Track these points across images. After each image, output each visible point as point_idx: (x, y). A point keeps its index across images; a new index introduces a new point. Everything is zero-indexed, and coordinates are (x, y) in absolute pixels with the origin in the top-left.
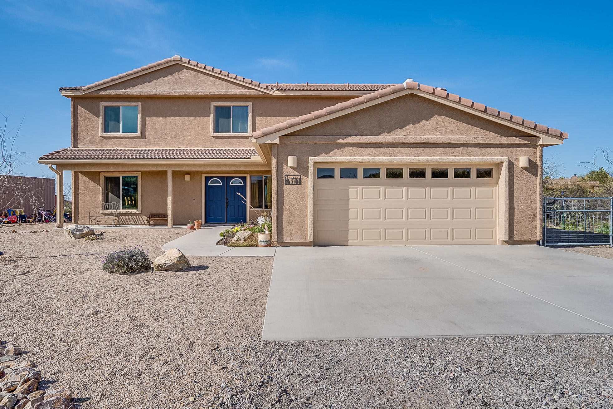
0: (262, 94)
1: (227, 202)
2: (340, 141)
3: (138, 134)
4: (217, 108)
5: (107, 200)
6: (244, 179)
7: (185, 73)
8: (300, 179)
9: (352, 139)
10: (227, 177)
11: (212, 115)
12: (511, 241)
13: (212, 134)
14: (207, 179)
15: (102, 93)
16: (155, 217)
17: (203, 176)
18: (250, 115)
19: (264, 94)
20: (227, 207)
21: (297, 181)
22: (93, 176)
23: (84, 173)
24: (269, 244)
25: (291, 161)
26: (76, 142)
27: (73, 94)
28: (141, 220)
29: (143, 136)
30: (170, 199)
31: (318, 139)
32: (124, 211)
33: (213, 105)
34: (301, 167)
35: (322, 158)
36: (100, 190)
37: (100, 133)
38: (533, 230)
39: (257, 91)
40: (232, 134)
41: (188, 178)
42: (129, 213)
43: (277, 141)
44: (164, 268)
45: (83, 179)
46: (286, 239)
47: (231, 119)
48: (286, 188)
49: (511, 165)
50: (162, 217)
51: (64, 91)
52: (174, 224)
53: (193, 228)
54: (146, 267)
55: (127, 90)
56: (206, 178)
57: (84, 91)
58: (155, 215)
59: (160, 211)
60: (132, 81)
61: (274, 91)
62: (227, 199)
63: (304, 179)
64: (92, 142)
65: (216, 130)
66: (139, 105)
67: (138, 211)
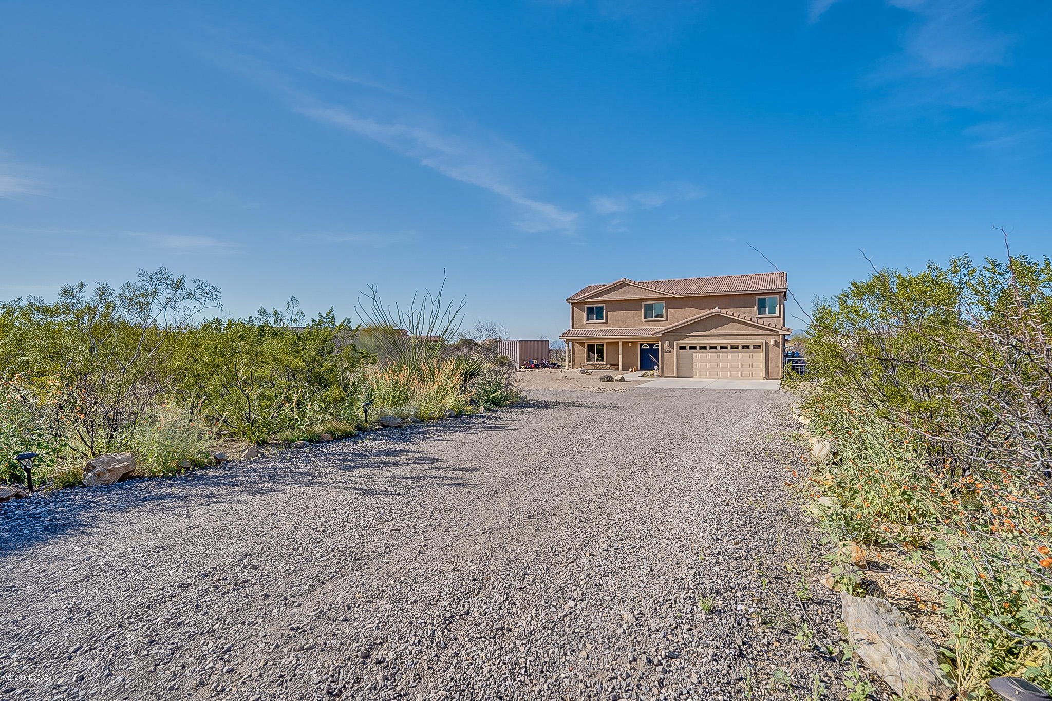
0: (670, 297)
2: (688, 334)
3: (604, 321)
4: (644, 305)
5: (588, 356)
7: (628, 288)
8: (671, 350)
9: (693, 333)
10: (651, 344)
11: (643, 309)
12: (767, 378)
13: (643, 319)
15: (586, 301)
16: (613, 366)
17: (639, 344)
18: (664, 308)
21: (669, 351)
22: (582, 344)
23: (577, 343)
24: (659, 377)
25: (667, 343)
26: (573, 327)
28: (606, 366)
29: (606, 322)
30: (620, 356)
31: (678, 334)
32: (598, 362)
33: (643, 303)
34: (671, 345)
35: (681, 341)
36: (585, 351)
37: (585, 321)
38: (778, 373)
39: (667, 295)
40: (654, 319)
41: (630, 345)
42: (600, 363)
43: (661, 336)
44: (617, 380)
45: (577, 345)
46: (665, 375)
47: (654, 310)
48: (665, 354)
49: (767, 344)
50: (616, 366)
51: (567, 300)
52: (623, 370)
53: (632, 371)
54: (612, 380)
55: (600, 298)
56: (641, 344)
57: (578, 300)
59: (615, 363)
60: (602, 293)
61: (677, 295)
63: (673, 350)
64: (581, 326)
65: (645, 317)
66: (604, 305)
67: (604, 362)
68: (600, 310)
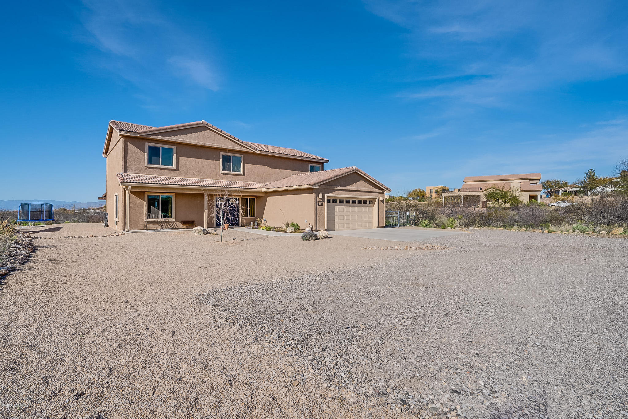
2: (336, 188)
3: (174, 166)
4: (223, 156)
5: (149, 211)
7: (208, 133)
8: (322, 203)
9: (339, 188)
11: (221, 160)
12: (378, 226)
13: (221, 171)
15: (152, 137)
16: (185, 223)
17: (215, 197)
18: (242, 162)
19: (252, 151)
21: (321, 204)
22: (140, 194)
25: (321, 196)
26: (125, 169)
27: (130, 135)
28: (176, 225)
29: (177, 169)
30: (207, 211)
31: (329, 187)
32: (163, 220)
33: (222, 153)
35: (330, 195)
36: (145, 204)
37: (146, 164)
39: (248, 149)
40: (232, 172)
42: (167, 221)
47: (232, 163)
48: (318, 206)
49: (378, 200)
50: (190, 223)
51: (122, 132)
55: (170, 138)
57: (139, 133)
58: (185, 222)
60: (173, 132)
61: (258, 151)
63: (324, 203)
64: (139, 170)
65: (223, 170)
66: (175, 148)
67: (173, 219)
68: (169, 153)
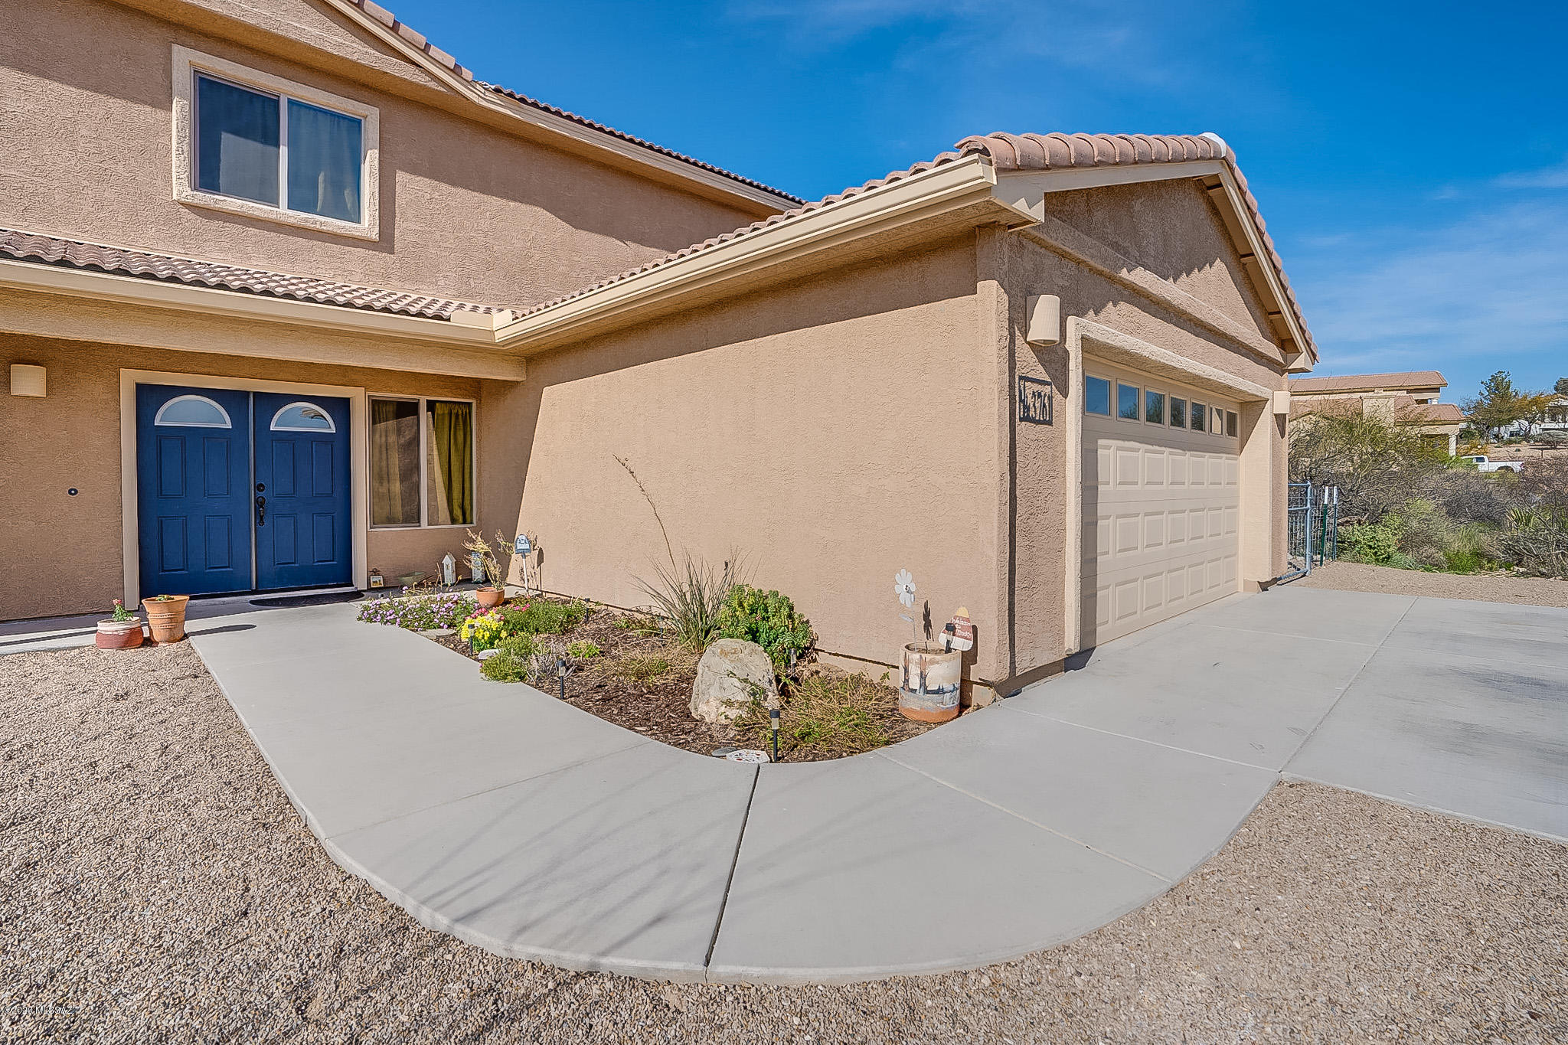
0: (432, 85)
1: (256, 501)
4: (205, 80)
6: (340, 408)
10: (255, 393)
11: (180, 105)
13: (182, 190)
14: (149, 397)
17: (130, 378)
18: (372, 157)
19: (440, 88)
20: (260, 519)
33: (184, 57)
39: (409, 65)
40: (283, 212)
41: (29, 382)
47: (284, 151)
56: (142, 390)
61: (483, 91)
62: (259, 487)
